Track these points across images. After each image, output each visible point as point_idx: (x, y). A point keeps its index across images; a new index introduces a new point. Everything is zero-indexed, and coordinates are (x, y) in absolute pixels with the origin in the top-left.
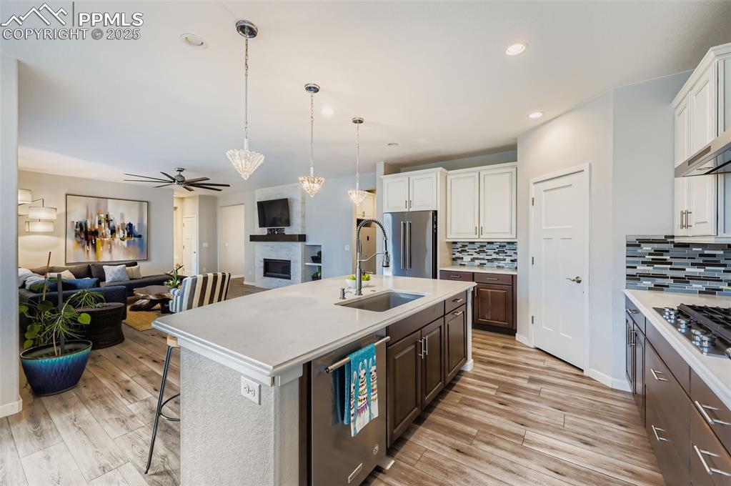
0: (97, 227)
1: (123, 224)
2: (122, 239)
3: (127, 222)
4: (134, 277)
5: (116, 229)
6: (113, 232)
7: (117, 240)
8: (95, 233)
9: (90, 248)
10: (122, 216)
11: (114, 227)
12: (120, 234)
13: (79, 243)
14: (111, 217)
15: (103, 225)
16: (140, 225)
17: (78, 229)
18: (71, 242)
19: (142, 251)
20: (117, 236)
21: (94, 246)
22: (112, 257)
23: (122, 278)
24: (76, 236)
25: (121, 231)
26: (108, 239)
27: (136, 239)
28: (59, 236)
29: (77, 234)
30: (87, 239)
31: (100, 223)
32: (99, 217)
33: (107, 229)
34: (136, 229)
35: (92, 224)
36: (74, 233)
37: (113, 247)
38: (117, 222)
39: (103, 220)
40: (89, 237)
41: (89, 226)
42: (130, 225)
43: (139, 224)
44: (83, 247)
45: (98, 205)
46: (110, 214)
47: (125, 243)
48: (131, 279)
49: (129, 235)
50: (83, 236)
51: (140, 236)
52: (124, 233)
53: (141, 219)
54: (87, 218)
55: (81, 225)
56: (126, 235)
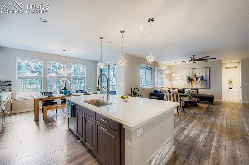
0: (192, 78)
1: (200, 76)
2: (200, 81)
3: (201, 75)
5: (198, 78)
6: (197, 79)
7: (198, 81)
8: (192, 79)
9: (190, 84)
10: (200, 73)
11: (197, 77)
12: (199, 80)
13: (188, 82)
14: (196, 74)
15: (194, 77)
16: (206, 76)
17: (188, 78)
18: (186, 82)
19: (207, 85)
20: (198, 80)
21: (192, 83)
25: (199, 79)
26: (195, 81)
27: (205, 81)
28: (183, 80)
29: (187, 80)
30: (190, 81)
31: (193, 76)
33: (195, 78)
34: (205, 78)
35: (191, 77)
37: (197, 84)
38: (198, 76)
39: (194, 75)
40: (190, 80)
41: (190, 78)
42: (202, 76)
44: (189, 83)
45: (192, 71)
47: (201, 83)
49: (202, 80)
50: (189, 80)
51: (206, 80)
52: (200, 79)
53: (206, 74)
54: (190, 75)
55: (188, 77)
56: (201, 80)
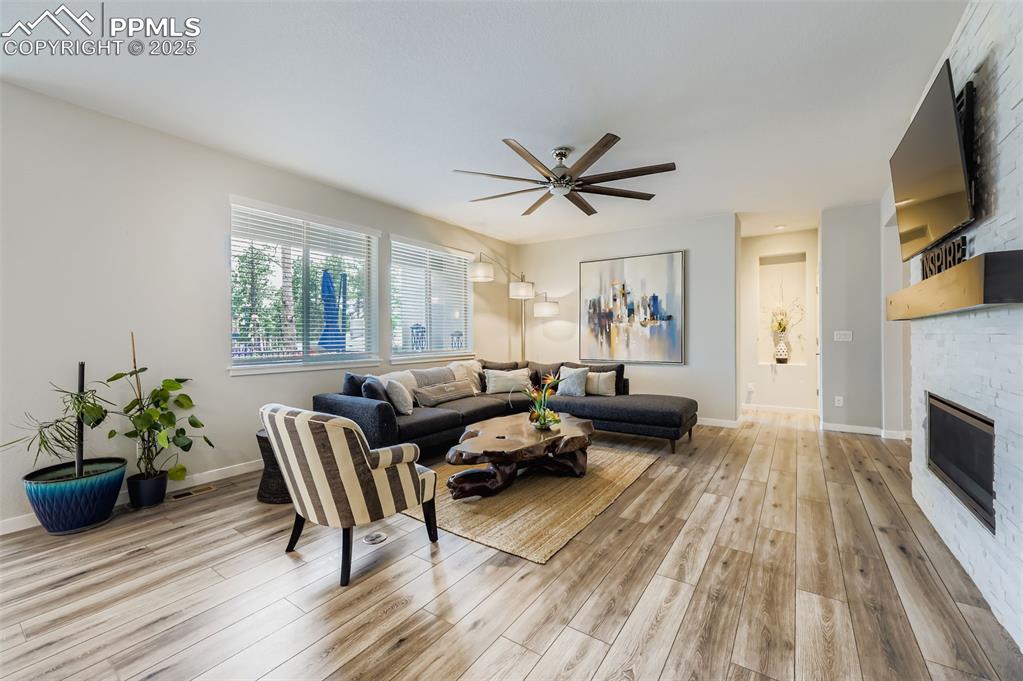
0: (611, 306)
1: (644, 299)
2: (643, 324)
3: (649, 295)
5: (635, 307)
6: (631, 311)
7: (636, 325)
8: (609, 316)
9: (604, 339)
10: (643, 285)
11: (632, 304)
12: (640, 315)
13: (593, 330)
14: (628, 289)
15: (618, 300)
16: (670, 296)
17: (591, 311)
18: (586, 330)
19: (673, 344)
20: (636, 318)
21: (609, 336)
22: (629, 354)
24: (589, 322)
25: (642, 310)
26: (624, 324)
27: (664, 324)
28: (572, 320)
29: (591, 319)
30: (600, 325)
31: (615, 300)
32: (614, 289)
33: (624, 308)
34: (664, 306)
35: (606, 302)
36: (587, 317)
37: (631, 337)
38: (636, 298)
39: (618, 293)
40: (603, 321)
41: (603, 307)
42: (655, 298)
43: (667, 296)
44: (597, 336)
45: (612, 272)
46: (628, 283)
47: (647, 331)
49: (653, 316)
50: (596, 321)
51: (670, 318)
52: (645, 313)
53: (671, 286)
54: (601, 293)
55: (594, 303)
56: (648, 317)
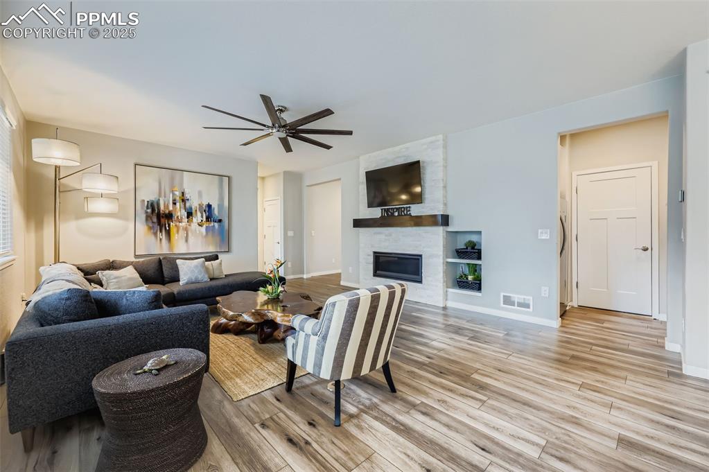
0: (171, 208)
1: (201, 206)
2: (200, 225)
3: (205, 203)
4: (215, 277)
5: (194, 211)
6: (190, 214)
7: (194, 225)
8: (169, 216)
9: (163, 236)
10: (200, 194)
11: (191, 208)
12: (198, 217)
13: (150, 228)
14: (187, 196)
15: (178, 204)
16: (221, 206)
17: (149, 211)
18: (142, 228)
19: (222, 240)
20: (194, 220)
21: (168, 233)
22: (188, 248)
23: (200, 277)
24: (147, 220)
25: (199, 214)
26: (184, 224)
27: (216, 225)
28: (126, 219)
29: (148, 218)
30: (159, 223)
31: (174, 204)
32: (174, 194)
33: (183, 211)
34: (216, 212)
35: (165, 205)
36: (144, 216)
37: (190, 234)
38: (194, 203)
39: (178, 198)
40: (162, 220)
41: (162, 207)
42: (209, 206)
43: (219, 205)
44: (155, 234)
45: (172, 180)
46: (187, 191)
47: (203, 229)
48: (211, 279)
49: (208, 219)
50: (155, 220)
51: (220, 221)
52: (202, 217)
53: (221, 199)
54: (160, 195)
55: (152, 205)
56: (204, 219)
